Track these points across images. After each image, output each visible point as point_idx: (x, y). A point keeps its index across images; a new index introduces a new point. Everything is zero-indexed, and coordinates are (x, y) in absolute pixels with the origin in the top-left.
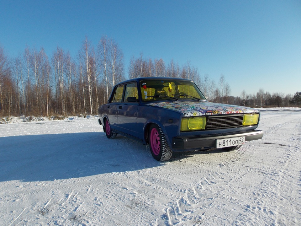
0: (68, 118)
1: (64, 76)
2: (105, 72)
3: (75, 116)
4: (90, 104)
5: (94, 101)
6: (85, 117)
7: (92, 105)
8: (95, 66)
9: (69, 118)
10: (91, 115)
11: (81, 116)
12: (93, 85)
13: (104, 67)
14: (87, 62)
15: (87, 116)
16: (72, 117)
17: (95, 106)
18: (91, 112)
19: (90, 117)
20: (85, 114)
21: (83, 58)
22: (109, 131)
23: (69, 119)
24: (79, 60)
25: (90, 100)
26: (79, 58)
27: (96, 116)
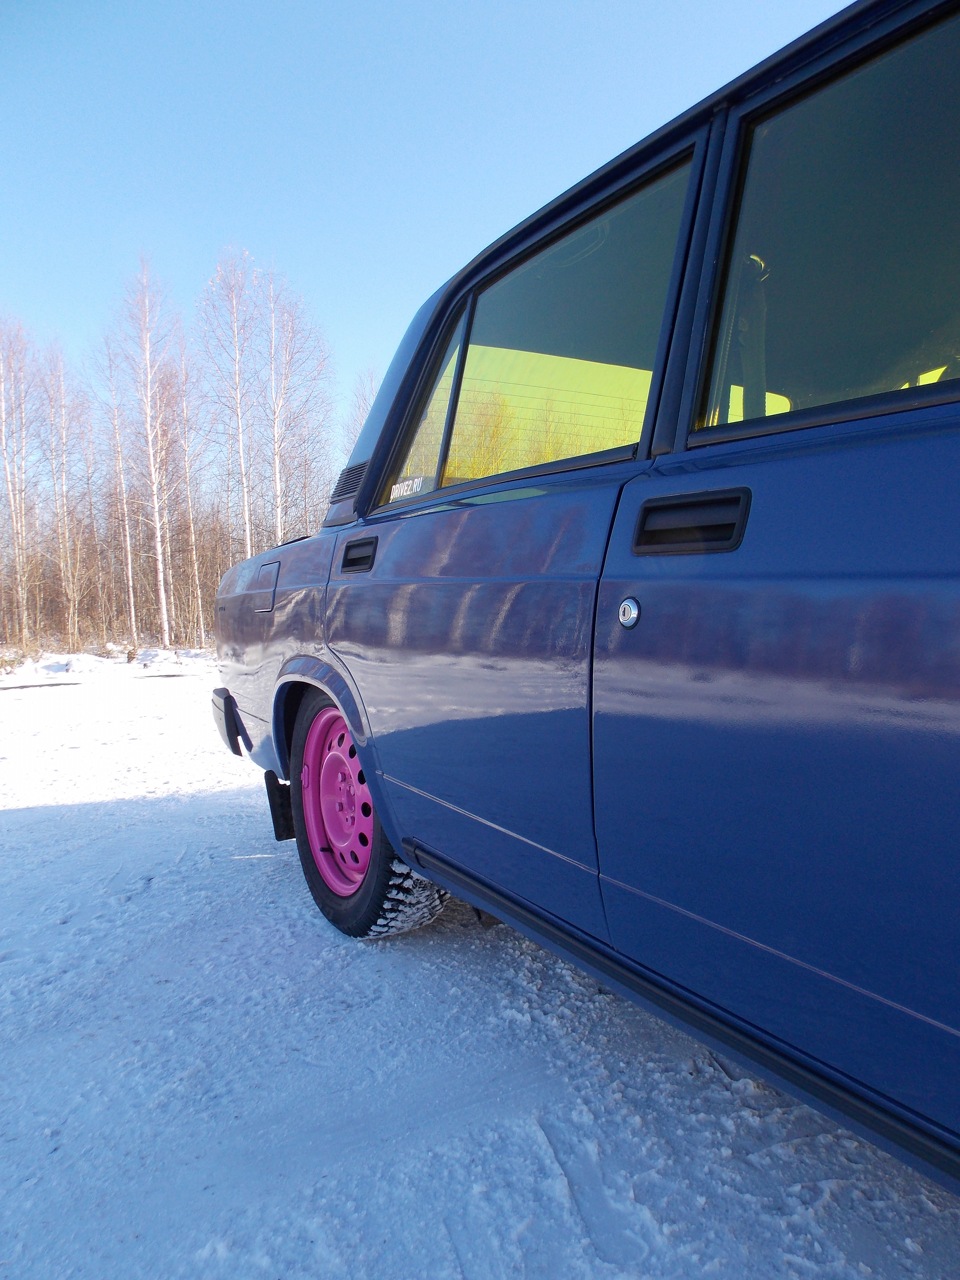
0: (43, 663)
1: (33, 458)
2: (235, 438)
3: (75, 650)
4: (156, 592)
5: (182, 576)
6: (131, 658)
7: (168, 598)
8: (186, 407)
9: (47, 663)
10: (165, 648)
11: (108, 654)
12: (175, 502)
13: (235, 412)
14: (145, 386)
15: (140, 651)
16: (63, 659)
17: (182, 605)
18: (160, 630)
19: (156, 659)
20: (132, 643)
21: (124, 365)
22: (341, 846)
23: (48, 668)
24: (107, 373)
25: (161, 577)
26: (106, 363)
27: (187, 655)
